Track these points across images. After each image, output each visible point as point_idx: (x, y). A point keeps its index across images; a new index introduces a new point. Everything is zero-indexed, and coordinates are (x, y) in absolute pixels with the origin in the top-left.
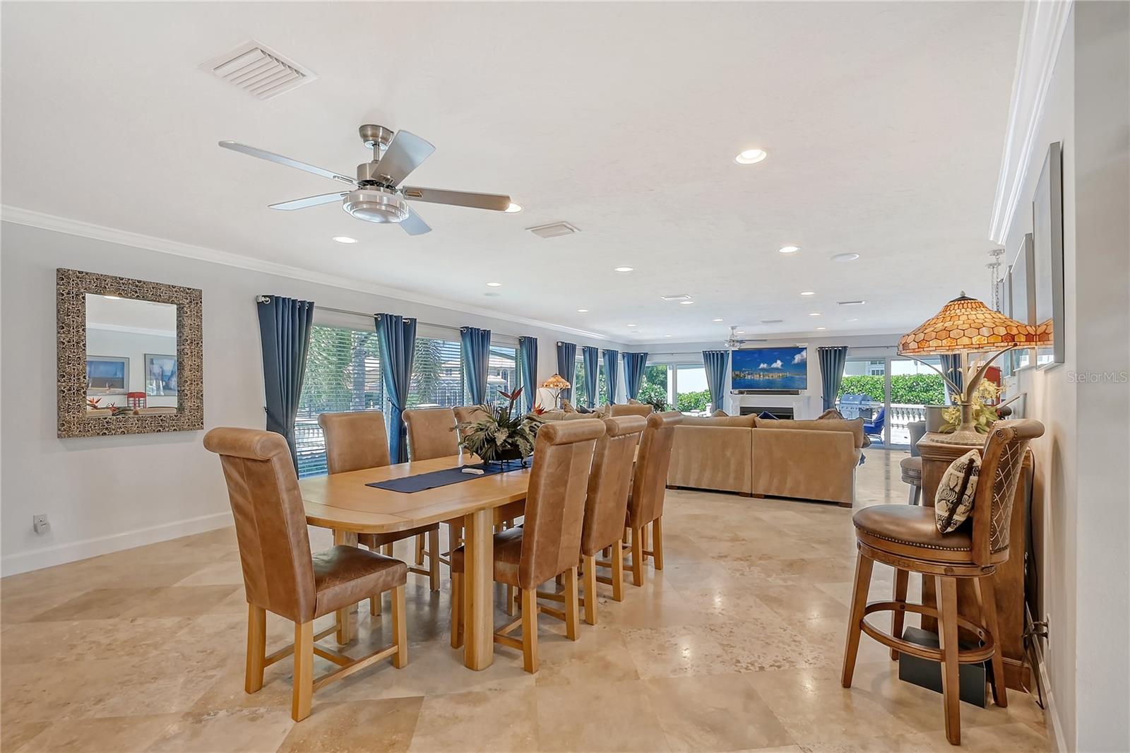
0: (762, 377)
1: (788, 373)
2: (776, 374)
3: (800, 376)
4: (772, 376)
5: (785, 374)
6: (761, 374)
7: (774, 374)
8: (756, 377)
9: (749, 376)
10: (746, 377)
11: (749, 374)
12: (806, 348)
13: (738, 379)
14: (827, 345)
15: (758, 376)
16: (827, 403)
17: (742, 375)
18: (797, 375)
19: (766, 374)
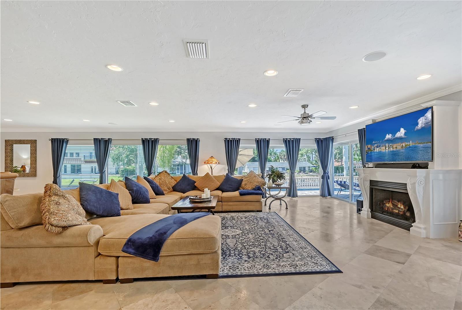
0: (387, 148)
1: (411, 141)
2: (399, 144)
3: (425, 144)
4: (396, 148)
5: (408, 144)
6: (387, 145)
7: (397, 144)
8: (383, 149)
9: (378, 149)
10: (375, 151)
11: (377, 147)
12: (432, 108)
18: (421, 143)
19: (390, 145)
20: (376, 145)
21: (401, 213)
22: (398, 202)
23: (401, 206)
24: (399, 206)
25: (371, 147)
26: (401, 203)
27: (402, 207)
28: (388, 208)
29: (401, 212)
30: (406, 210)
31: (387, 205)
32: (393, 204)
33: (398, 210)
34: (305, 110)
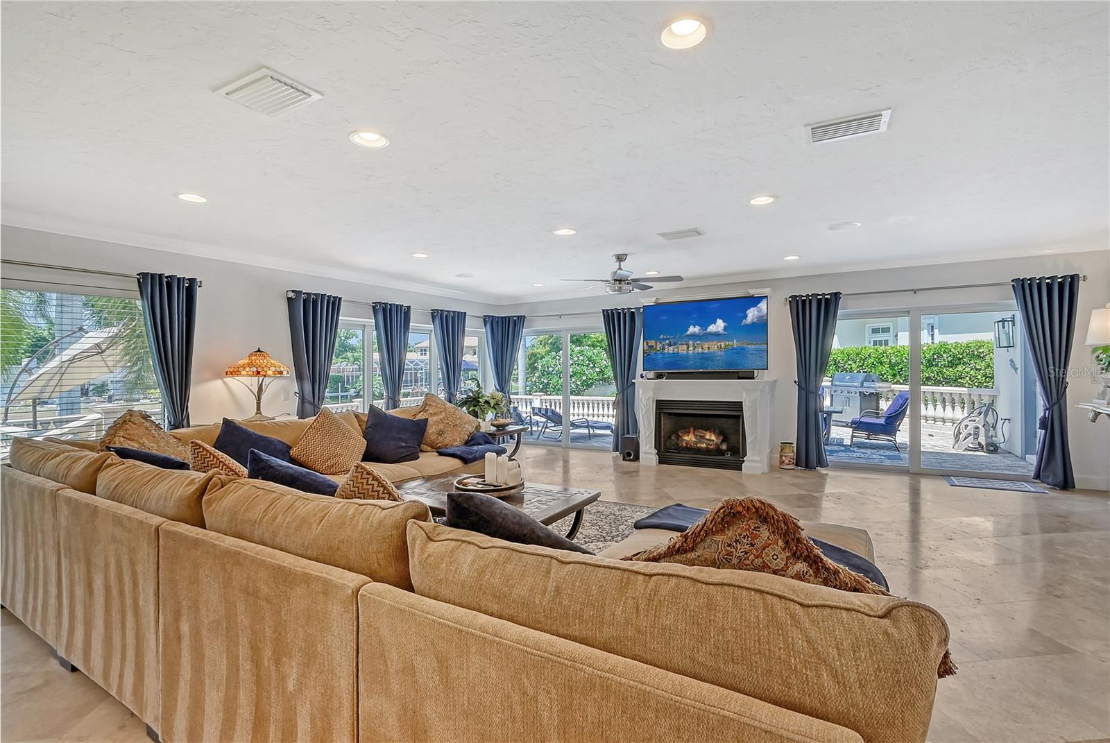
0: (691, 348)
1: (735, 341)
2: (714, 343)
3: (757, 346)
4: (709, 348)
5: (731, 343)
6: (691, 343)
7: (711, 343)
8: (682, 349)
9: (671, 348)
10: (666, 351)
11: (670, 345)
12: (766, 297)
13: (653, 352)
14: (804, 291)
15: (685, 347)
16: (804, 393)
17: (659, 346)
18: (751, 344)
19: (698, 344)
20: (667, 342)
21: (711, 447)
22: (706, 430)
23: (710, 436)
24: (708, 437)
25: (656, 344)
26: (710, 432)
27: (713, 438)
28: (687, 443)
29: (711, 445)
30: (719, 441)
31: (686, 438)
32: (696, 436)
33: (706, 443)
34: (620, 265)
